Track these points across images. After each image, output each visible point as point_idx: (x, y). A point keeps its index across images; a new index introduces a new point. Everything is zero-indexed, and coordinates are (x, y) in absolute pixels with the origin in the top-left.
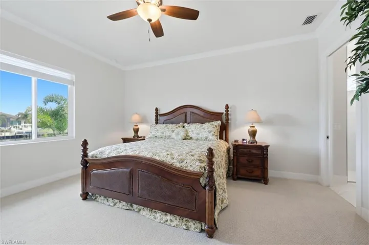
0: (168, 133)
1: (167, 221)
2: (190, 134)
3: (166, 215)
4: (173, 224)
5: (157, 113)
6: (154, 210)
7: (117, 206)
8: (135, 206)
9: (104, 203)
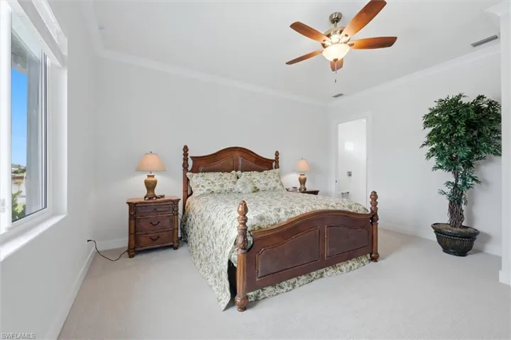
0: (229, 186)
1: (351, 267)
2: (258, 186)
3: (348, 263)
4: (356, 266)
5: (186, 154)
6: (337, 265)
7: (297, 285)
8: (314, 273)
9: (278, 294)
